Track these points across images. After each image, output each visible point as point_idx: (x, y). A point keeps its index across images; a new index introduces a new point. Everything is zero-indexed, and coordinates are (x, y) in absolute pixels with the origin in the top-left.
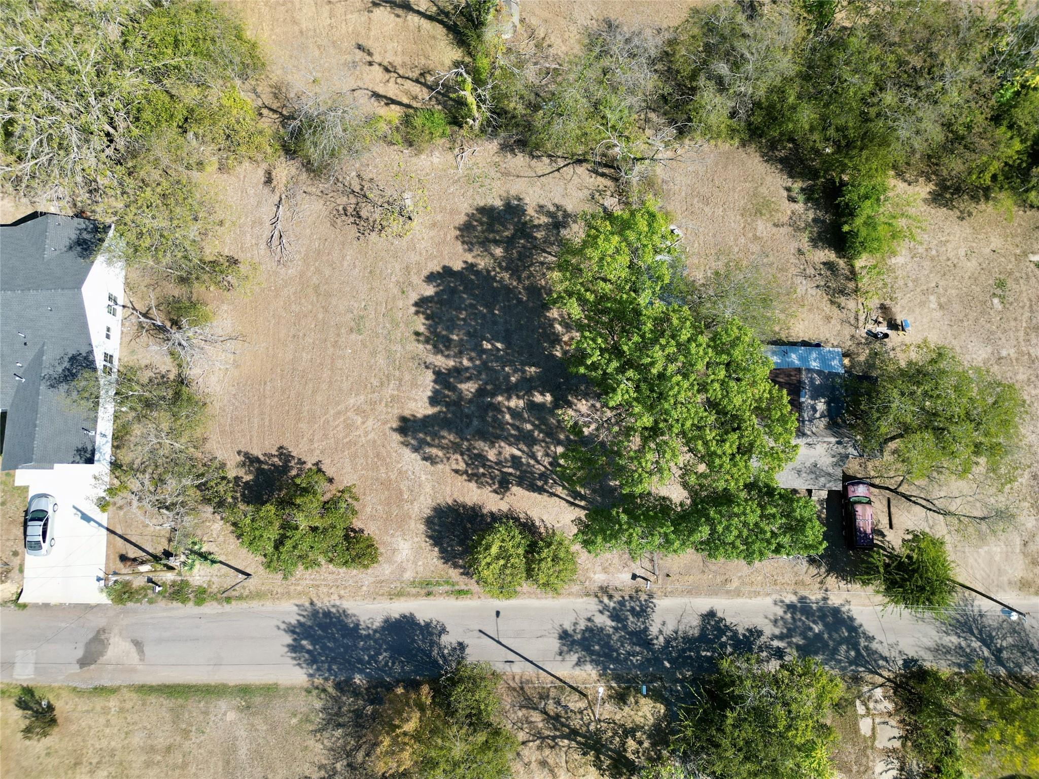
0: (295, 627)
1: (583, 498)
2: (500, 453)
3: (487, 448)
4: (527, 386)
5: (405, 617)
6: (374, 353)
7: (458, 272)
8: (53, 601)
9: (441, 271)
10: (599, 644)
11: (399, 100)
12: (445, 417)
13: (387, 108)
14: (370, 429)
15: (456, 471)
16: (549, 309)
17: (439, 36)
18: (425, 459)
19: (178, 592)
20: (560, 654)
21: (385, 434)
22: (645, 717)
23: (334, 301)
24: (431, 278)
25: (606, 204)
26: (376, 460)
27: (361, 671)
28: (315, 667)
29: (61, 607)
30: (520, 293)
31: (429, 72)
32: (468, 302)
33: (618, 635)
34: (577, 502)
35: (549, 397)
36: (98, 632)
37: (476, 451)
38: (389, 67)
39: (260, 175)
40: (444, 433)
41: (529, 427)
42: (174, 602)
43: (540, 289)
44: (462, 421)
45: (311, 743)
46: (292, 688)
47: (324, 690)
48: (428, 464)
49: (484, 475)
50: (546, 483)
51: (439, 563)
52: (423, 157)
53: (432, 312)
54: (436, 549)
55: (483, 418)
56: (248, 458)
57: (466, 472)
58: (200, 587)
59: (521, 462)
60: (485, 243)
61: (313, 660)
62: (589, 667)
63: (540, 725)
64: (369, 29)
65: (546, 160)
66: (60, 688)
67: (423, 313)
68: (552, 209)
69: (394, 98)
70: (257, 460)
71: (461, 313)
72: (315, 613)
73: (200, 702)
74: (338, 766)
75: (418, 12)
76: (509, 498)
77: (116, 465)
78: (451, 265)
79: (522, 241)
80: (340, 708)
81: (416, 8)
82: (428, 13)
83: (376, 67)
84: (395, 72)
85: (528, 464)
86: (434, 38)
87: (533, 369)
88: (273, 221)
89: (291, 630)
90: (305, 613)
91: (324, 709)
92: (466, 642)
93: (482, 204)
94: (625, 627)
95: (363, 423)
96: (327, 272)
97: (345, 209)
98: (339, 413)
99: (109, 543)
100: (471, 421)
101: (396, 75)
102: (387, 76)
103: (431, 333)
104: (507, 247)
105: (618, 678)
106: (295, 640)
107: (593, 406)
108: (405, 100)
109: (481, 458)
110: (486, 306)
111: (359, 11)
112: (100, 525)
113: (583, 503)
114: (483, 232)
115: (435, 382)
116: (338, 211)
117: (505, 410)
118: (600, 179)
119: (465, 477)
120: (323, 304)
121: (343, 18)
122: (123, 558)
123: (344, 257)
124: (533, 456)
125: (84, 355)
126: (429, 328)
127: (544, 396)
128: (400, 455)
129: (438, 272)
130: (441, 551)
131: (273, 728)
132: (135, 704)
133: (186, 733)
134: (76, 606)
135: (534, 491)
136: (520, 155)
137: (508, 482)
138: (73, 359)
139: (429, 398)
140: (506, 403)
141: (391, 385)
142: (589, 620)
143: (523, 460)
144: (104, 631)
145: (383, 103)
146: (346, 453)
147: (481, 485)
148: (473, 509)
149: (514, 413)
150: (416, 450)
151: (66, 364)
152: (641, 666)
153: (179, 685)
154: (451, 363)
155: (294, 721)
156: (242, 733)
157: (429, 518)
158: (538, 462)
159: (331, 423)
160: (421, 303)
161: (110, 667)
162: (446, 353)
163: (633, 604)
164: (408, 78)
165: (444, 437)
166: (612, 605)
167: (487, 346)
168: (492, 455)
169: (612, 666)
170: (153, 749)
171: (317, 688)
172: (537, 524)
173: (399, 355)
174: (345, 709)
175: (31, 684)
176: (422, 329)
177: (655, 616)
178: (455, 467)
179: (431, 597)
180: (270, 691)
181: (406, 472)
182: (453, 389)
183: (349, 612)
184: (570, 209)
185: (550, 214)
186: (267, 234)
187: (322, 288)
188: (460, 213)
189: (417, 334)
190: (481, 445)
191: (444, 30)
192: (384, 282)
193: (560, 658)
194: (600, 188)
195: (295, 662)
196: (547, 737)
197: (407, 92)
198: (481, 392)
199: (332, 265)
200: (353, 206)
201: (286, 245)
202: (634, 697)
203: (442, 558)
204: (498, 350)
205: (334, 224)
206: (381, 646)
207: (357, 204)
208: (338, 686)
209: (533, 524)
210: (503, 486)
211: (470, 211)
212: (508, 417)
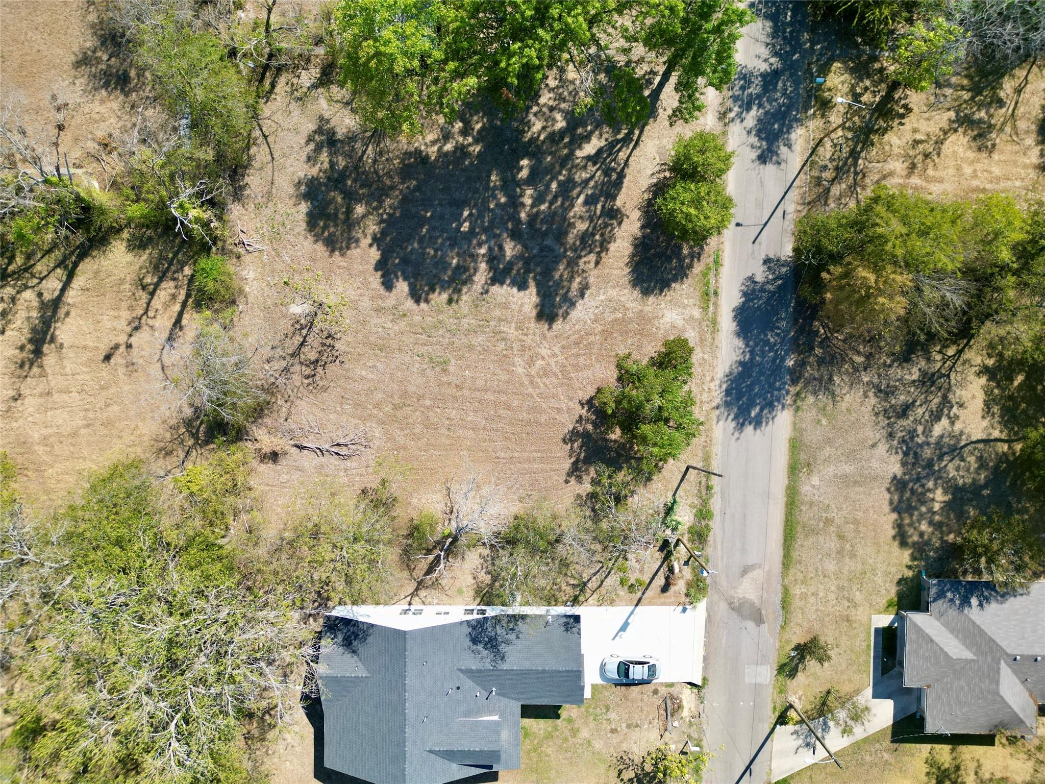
0: (738, 423)
1: (631, 132)
2: (581, 217)
3: (575, 231)
4: (510, 185)
5: (735, 317)
6: (471, 348)
7: (382, 255)
8: (701, 652)
9: (380, 273)
10: (774, 124)
11: (176, 315)
12: (541, 274)
13: (186, 329)
14: (549, 352)
15: (597, 263)
16: (427, 157)
17: (95, 267)
18: (582, 295)
19: (699, 536)
20: (779, 164)
21: (556, 336)
22: (843, 83)
23: (412, 389)
24: (388, 285)
25: (308, 85)
26: (581, 346)
27: (783, 360)
28: (776, 404)
29: (707, 645)
30: (408, 187)
31: (141, 280)
32: (416, 245)
33: (766, 104)
34: (635, 138)
35: (525, 162)
36: (733, 609)
37: (578, 243)
38: (133, 325)
39: (266, 468)
40: (557, 276)
41: (554, 186)
42: (709, 539)
43: (404, 164)
44: (546, 257)
45: (843, 406)
46: (795, 424)
47: (798, 394)
48: (588, 293)
49: (602, 235)
50: (614, 169)
51: (688, 282)
52: (247, 289)
53: (426, 285)
54: (673, 285)
55: (545, 234)
56: (572, 472)
57: (599, 253)
58: (696, 515)
59: (592, 194)
60: (350, 224)
61: (770, 405)
62: (793, 136)
63: (844, 186)
64: (85, 347)
65: (253, 150)
66: (781, 641)
67: (428, 294)
68: (312, 146)
69: (173, 320)
70: (575, 464)
71: (429, 253)
72: (727, 404)
73: (801, 510)
74: (866, 379)
75: (63, 290)
76: (627, 210)
77: (575, 601)
78: (374, 262)
79: (349, 183)
80: (815, 379)
81: (57, 293)
82: (64, 278)
83: (133, 340)
84: (140, 319)
85: (595, 187)
86: (97, 273)
87: (493, 178)
88: (319, 453)
89: (741, 427)
90: (726, 414)
91: (815, 393)
92: (763, 257)
93: (304, 225)
94: (759, 97)
95: (543, 358)
96: (379, 396)
97: (307, 377)
98: (532, 382)
99: (651, 603)
100: (547, 247)
101: (145, 317)
102: (145, 328)
103: (449, 287)
104: (355, 200)
105: (806, 109)
106: (750, 423)
107: (535, 115)
108: (177, 307)
109: (585, 237)
110: (422, 227)
111: (61, 359)
112: (632, 613)
113: (637, 132)
114: (336, 226)
115: (502, 283)
116: (309, 384)
117: (535, 210)
118: (277, 90)
119: (603, 254)
120: (415, 400)
121: (70, 377)
122: (665, 589)
123: (363, 378)
124: (586, 182)
125: (470, 630)
126: (443, 289)
127: (522, 167)
128: (578, 321)
129: (382, 276)
130: (675, 280)
131: (829, 441)
132: (799, 570)
133: (828, 522)
134: (708, 631)
135: (622, 183)
136: (247, 179)
137: (612, 209)
138: (475, 641)
139: (519, 290)
140: (528, 209)
141: (505, 329)
142: (749, 132)
143: (590, 192)
144: (730, 604)
145: (180, 333)
146: (573, 375)
147: (612, 238)
148: (636, 246)
149: (538, 200)
150: (573, 304)
151: (480, 647)
152: (796, 83)
153: (785, 530)
154: (483, 266)
155: (824, 422)
156: (830, 470)
157: (642, 292)
158: (593, 177)
159: (542, 391)
160: (416, 296)
161: (765, 596)
162: (472, 271)
163: (737, 88)
164: (148, 304)
165: (561, 276)
166: (736, 109)
167: (465, 227)
168: (582, 226)
169: (794, 113)
170: (840, 552)
171: (795, 401)
172: (655, 181)
173: (472, 321)
174: (816, 375)
175: (775, 667)
176: (445, 296)
177: (750, 66)
178: (592, 265)
179: (719, 290)
180: (795, 445)
181: (595, 315)
182: (510, 265)
183: (727, 371)
184: (312, 127)
185: (318, 149)
186: (334, 460)
187: (397, 400)
188: (315, 250)
189: (450, 301)
190: (571, 238)
191: (87, 260)
192: (392, 335)
193: (783, 165)
194: (289, 90)
195: (771, 422)
196: (855, 180)
197: (166, 306)
198: (515, 235)
199: (371, 391)
200: (304, 368)
201: (348, 439)
202: (824, 92)
203: (682, 279)
204: (471, 215)
205: (325, 389)
206: (762, 340)
207: (301, 363)
208: (794, 382)
209: (655, 185)
210: (615, 215)
211: (311, 239)
212: (543, 207)
